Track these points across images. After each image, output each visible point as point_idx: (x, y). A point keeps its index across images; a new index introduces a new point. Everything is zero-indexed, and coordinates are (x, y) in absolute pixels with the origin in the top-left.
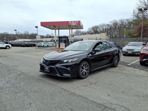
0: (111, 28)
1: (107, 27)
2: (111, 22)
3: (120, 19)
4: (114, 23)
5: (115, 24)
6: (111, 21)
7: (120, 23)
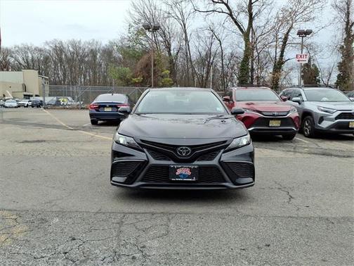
0: (47, 59)
1: (36, 55)
2: (47, 43)
3: (71, 39)
4: (56, 46)
5: (59, 50)
6: (48, 41)
7: (71, 49)
